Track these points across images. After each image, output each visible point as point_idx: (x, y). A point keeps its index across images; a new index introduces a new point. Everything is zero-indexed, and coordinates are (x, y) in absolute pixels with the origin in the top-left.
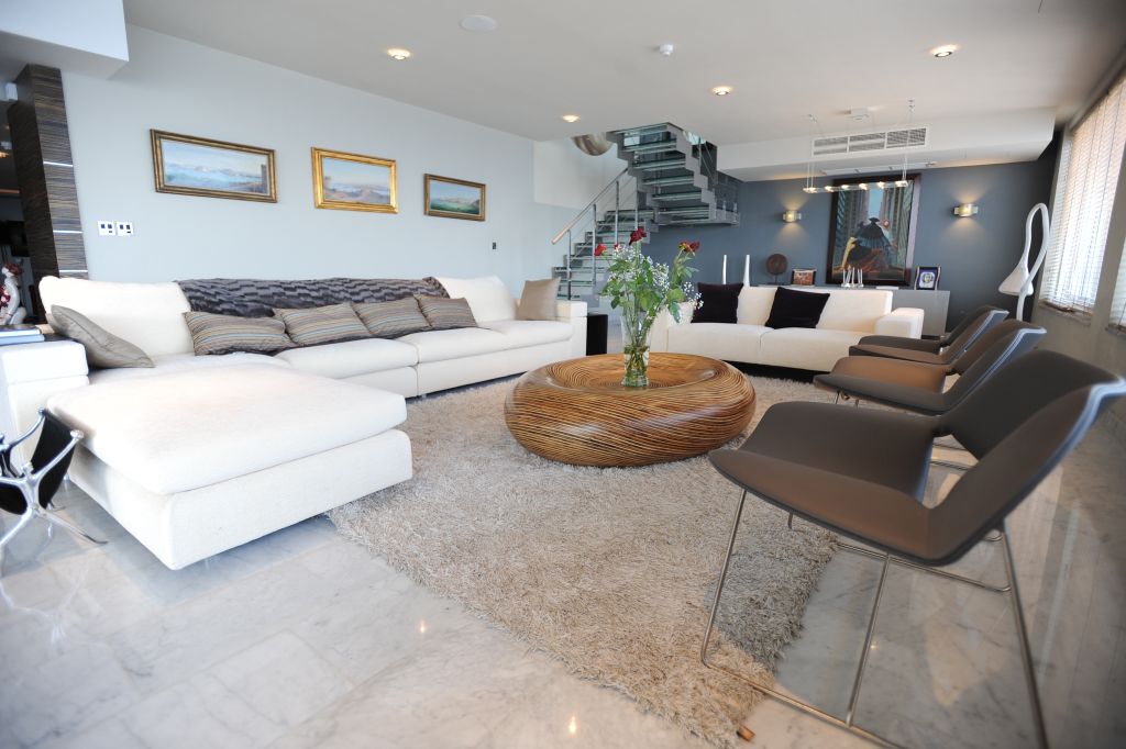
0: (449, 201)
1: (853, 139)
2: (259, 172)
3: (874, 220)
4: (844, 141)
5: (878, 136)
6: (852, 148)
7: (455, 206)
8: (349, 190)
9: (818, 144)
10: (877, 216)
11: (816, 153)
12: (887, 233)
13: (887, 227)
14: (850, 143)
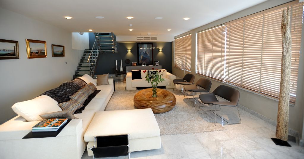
0: (57, 52)
1: (144, 37)
2: (13, 49)
3: (146, 52)
4: (143, 37)
5: (148, 37)
6: (145, 39)
7: (58, 53)
8: (36, 52)
9: (138, 37)
10: (146, 51)
11: (138, 39)
12: (148, 54)
13: (148, 53)
14: (144, 38)
